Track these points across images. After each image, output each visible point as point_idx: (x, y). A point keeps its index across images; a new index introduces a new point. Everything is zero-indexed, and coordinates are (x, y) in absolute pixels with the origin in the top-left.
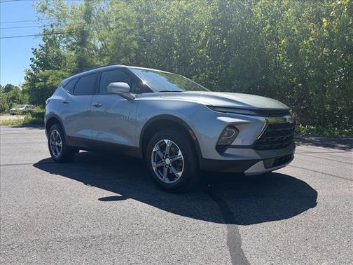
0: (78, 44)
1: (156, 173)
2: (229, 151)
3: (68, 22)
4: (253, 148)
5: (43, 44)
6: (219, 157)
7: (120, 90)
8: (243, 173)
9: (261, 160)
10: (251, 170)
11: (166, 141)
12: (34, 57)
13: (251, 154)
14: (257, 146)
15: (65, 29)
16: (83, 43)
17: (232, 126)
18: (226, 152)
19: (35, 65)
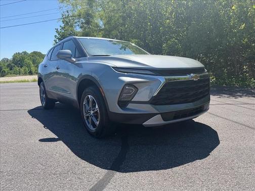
0: (86, 23)
1: (86, 121)
2: (130, 106)
3: (79, 8)
4: (150, 104)
5: (63, 25)
6: (120, 111)
7: (64, 55)
8: (142, 125)
9: (159, 114)
10: (148, 123)
11: (89, 96)
12: (57, 35)
13: (149, 109)
14: (154, 101)
15: (76, 13)
16: (88, 22)
17: (130, 84)
18: (128, 107)
19: (57, 40)
